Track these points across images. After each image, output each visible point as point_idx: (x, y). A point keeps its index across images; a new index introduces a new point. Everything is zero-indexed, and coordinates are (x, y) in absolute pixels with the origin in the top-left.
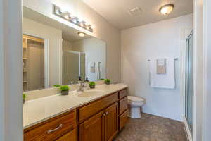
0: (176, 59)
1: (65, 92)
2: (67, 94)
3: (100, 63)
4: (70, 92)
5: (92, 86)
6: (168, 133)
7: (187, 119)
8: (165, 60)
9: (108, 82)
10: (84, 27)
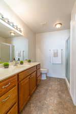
0: (62, 50)
1: (6, 66)
2: (8, 68)
3: (24, 51)
4: (9, 67)
5: (22, 63)
6: (60, 84)
7: (67, 77)
8: (57, 50)
9: (29, 61)
10: (17, 29)
